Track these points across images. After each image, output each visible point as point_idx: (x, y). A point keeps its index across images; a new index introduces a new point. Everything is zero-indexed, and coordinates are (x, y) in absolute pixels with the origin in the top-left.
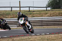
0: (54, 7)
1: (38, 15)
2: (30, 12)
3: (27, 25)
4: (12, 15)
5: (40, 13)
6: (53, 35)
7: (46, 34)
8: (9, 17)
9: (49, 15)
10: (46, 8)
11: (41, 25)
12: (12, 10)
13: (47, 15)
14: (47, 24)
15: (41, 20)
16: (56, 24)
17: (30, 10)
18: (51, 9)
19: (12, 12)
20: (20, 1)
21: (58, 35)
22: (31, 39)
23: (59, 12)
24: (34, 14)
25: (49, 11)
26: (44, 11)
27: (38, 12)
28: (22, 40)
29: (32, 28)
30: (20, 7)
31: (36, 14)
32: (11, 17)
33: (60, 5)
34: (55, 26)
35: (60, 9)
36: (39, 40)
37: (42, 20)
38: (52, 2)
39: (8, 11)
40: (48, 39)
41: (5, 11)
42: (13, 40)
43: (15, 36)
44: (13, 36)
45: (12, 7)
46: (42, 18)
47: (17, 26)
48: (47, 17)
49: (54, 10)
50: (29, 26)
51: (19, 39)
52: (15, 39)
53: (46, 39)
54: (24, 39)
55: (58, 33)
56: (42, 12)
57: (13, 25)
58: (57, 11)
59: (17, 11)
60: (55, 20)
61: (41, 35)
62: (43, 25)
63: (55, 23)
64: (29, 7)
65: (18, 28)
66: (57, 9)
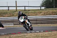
0: (48, 7)
1: (33, 14)
2: (26, 11)
3: (27, 23)
4: (9, 14)
5: (35, 12)
6: (47, 33)
7: (41, 32)
8: (7, 15)
9: (43, 14)
10: (41, 7)
11: (36, 23)
12: (9, 9)
13: (41, 14)
14: (41, 22)
15: (35, 19)
16: (50, 22)
17: (26, 9)
18: (45, 8)
19: (9, 11)
20: (16, 1)
21: (51, 32)
22: (27, 36)
23: (52, 11)
24: (29, 13)
25: (43, 10)
26: (38, 10)
27: (33, 11)
28: (18, 37)
29: (31, 26)
30: (16, 7)
31: (31, 13)
32: (8, 15)
33: (53, 4)
34: (49, 24)
35: (53, 9)
36: (34, 37)
37: (37, 19)
38: (46, 2)
39: (6, 10)
40: (42, 37)
41: (2, 10)
42: (10, 37)
43: (12, 34)
44: (10, 34)
45: (9, 7)
46: (37, 17)
47: (14, 24)
48: (41, 15)
49: (48, 9)
50: (29, 23)
51: (16, 36)
52: (12, 36)
53: (40, 36)
54: (20, 36)
55: (52, 31)
56: (37, 11)
57: (10, 23)
58: (51, 10)
59: (13, 10)
60: (48, 18)
61: (36, 32)
62: (37, 23)
63: (48, 22)
64: (25, 7)
65: (15, 26)
66: (50, 8)
